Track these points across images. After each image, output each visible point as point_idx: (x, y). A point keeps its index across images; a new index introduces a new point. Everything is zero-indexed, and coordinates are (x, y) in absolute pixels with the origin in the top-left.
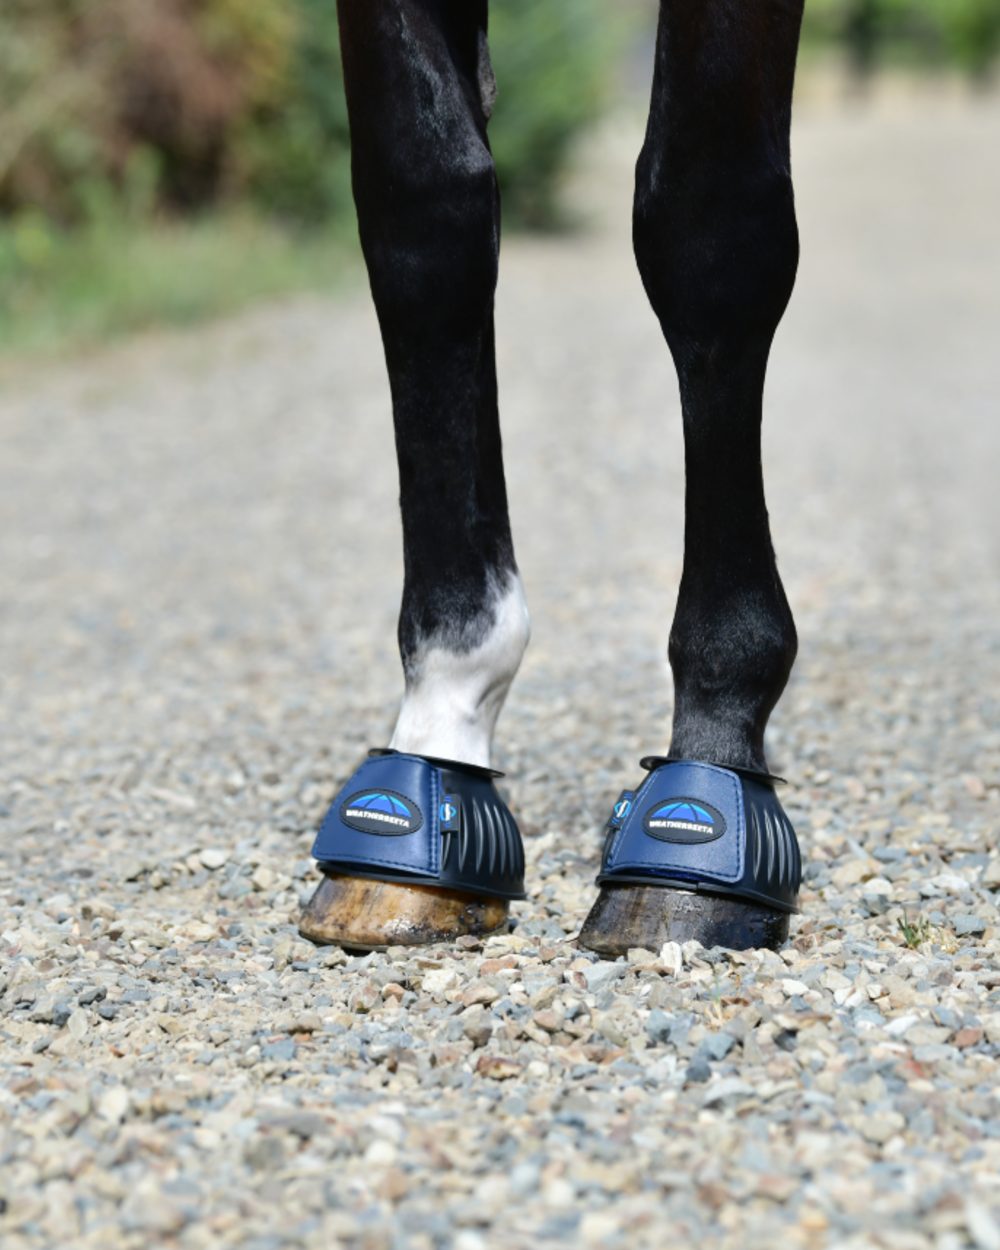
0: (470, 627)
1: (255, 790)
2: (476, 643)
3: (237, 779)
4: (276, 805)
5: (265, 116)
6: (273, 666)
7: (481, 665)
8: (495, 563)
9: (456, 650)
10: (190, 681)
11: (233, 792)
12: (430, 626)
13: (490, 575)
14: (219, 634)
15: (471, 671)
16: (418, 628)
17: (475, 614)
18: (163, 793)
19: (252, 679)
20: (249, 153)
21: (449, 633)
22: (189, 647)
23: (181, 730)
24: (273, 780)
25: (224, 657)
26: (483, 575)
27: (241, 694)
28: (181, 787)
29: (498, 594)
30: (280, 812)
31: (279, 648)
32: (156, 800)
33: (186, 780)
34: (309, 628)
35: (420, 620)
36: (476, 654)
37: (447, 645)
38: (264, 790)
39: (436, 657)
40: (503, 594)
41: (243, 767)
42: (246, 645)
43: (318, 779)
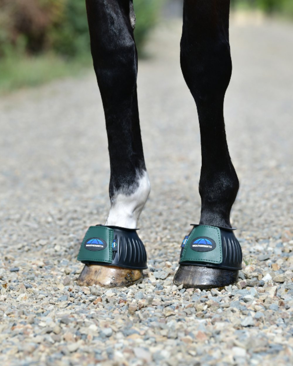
0: (131, 187)
1: (55, 222)
2: (132, 192)
3: (50, 219)
4: (61, 227)
5: (57, 26)
6: (60, 186)
7: (134, 199)
9: (126, 194)
10: (36, 191)
11: (49, 223)
12: (118, 187)
13: (137, 171)
14: (45, 177)
15: (131, 201)
16: (114, 187)
17: (132, 183)
18: (29, 223)
19: (54, 190)
20: (52, 36)
21: (124, 189)
22: (35, 181)
24: (60, 219)
25: (46, 184)
26: (135, 171)
27: (51, 194)
28: (34, 222)
29: (139, 177)
30: (62, 229)
31: (62, 181)
32: (26, 226)
33: (35, 220)
34: (71, 175)
35: (115, 185)
36: (133, 196)
37: (123, 193)
38: (59, 223)
39: (120, 196)
40: (141, 177)
41: (52, 216)
42: (52, 180)
43: (73, 219)
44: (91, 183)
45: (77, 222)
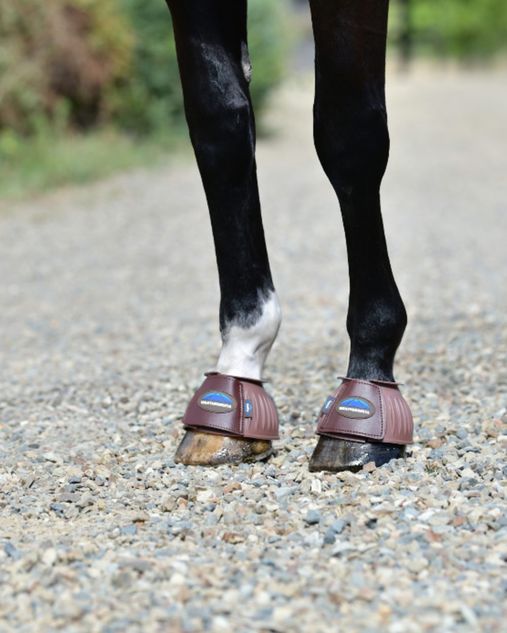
0: (250, 316)
1: (116, 405)
2: (253, 323)
3: (108, 400)
4: (127, 412)
5: (120, 83)
6: (125, 346)
7: (256, 334)
8: (262, 287)
9: (243, 327)
10: (85, 354)
11: (106, 407)
12: (231, 316)
13: (259, 292)
14: (99, 331)
15: (251, 336)
16: (226, 316)
17: (253, 310)
18: (72, 407)
19: (115, 352)
20: (112, 101)
21: (240, 319)
22: (85, 337)
23: (81, 377)
24: (125, 401)
25: (101, 342)
26: (256, 292)
27: (110, 359)
28: (81, 405)
29: (263, 301)
30: (129, 416)
31: (127, 337)
32: (69, 410)
33: (84, 401)
34: (142, 328)
36: (253, 329)
37: (239, 324)
38: (121, 405)
39: (235, 330)
40: (266, 301)
41: (111, 395)
42: (112, 336)
43: (146, 400)
44: (176, 340)
45: (152, 405)
